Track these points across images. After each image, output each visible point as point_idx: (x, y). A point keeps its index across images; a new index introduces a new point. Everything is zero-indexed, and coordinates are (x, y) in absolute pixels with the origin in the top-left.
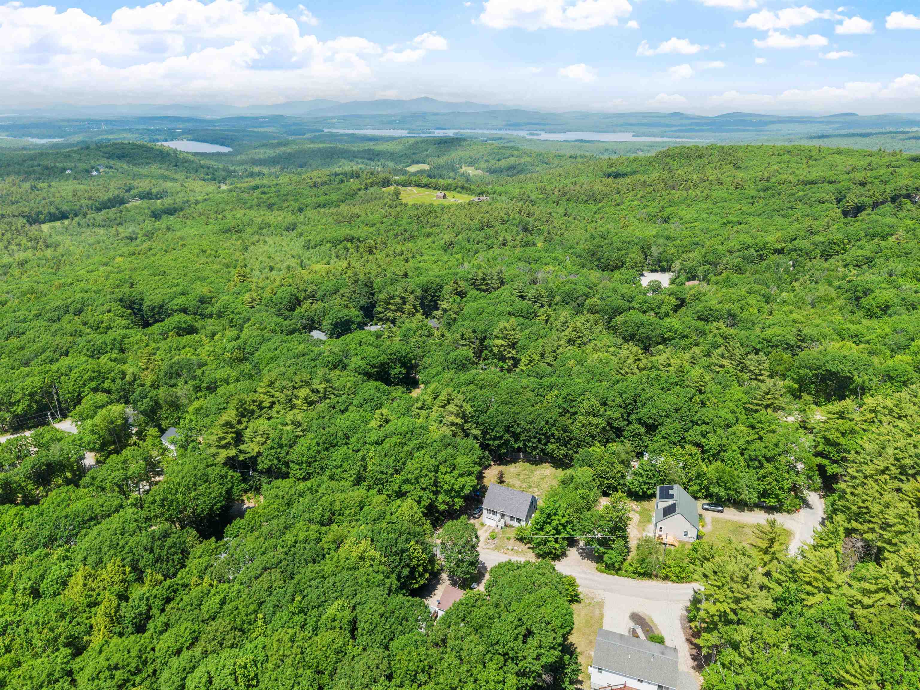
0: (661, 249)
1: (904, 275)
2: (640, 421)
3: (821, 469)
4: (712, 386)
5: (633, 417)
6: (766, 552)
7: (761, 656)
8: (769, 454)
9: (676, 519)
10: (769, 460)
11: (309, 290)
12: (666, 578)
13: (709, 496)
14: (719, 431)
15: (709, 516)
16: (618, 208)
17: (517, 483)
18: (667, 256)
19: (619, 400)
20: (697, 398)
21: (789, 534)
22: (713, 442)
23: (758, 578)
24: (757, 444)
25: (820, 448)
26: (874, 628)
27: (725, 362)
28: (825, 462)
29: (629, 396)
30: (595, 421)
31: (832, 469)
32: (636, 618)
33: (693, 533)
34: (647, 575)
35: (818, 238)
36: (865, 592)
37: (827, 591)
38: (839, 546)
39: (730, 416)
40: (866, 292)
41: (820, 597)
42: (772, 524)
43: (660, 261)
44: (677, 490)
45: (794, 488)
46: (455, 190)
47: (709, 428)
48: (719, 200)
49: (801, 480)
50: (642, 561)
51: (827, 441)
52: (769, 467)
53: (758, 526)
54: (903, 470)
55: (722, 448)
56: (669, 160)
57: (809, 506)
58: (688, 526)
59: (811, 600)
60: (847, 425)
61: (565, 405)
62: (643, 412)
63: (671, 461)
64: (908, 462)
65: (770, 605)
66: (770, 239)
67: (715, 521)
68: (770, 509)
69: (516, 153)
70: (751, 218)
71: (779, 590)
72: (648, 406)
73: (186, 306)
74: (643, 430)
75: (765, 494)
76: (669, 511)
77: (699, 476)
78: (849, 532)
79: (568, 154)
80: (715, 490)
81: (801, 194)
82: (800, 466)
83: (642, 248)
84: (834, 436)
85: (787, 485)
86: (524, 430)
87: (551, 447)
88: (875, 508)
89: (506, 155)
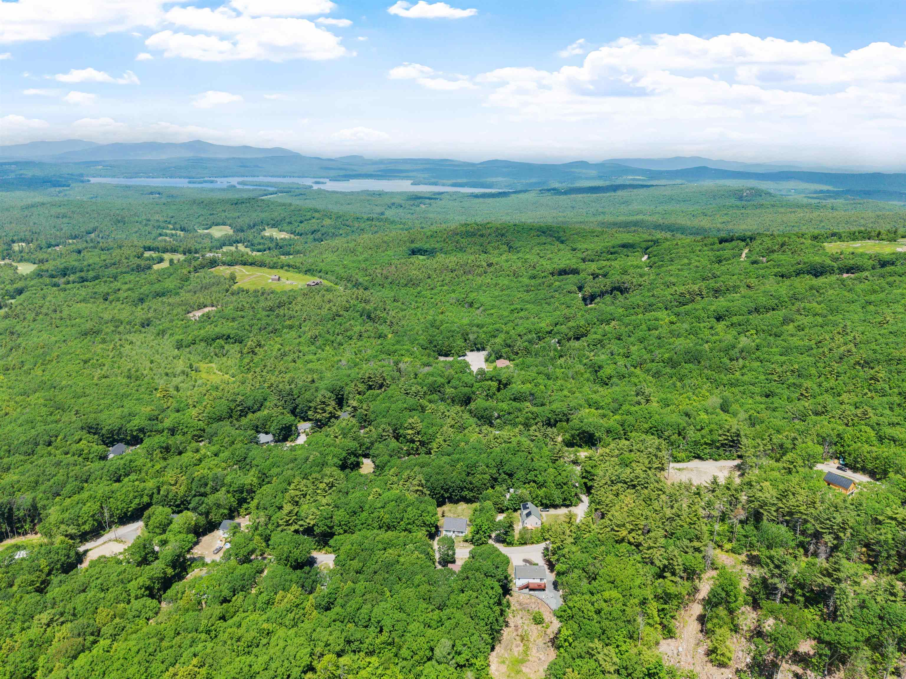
0: (475, 336)
1: (619, 355)
2: (505, 473)
3: (585, 484)
4: (535, 450)
5: (501, 471)
6: (569, 523)
7: (572, 556)
8: (565, 481)
9: (532, 518)
10: (565, 484)
11: (239, 400)
12: (533, 543)
13: (542, 505)
14: (543, 473)
15: (544, 514)
16: (433, 292)
17: (452, 515)
18: (479, 340)
19: (494, 464)
20: (529, 457)
21: (576, 515)
22: (540, 479)
23: (568, 532)
24: (560, 477)
25: (584, 474)
26: (604, 539)
27: (537, 434)
28: (587, 481)
29: (498, 460)
30: (485, 476)
31: (590, 484)
32: (525, 561)
33: (539, 523)
34: (525, 544)
35: (571, 324)
36: (601, 529)
37: (590, 532)
38: (593, 516)
39: (546, 465)
40: (600, 367)
41: (588, 534)
42: (570, 511)
43: (475, 344)
44: (529, 504)
45: (576, 495)
46: (282, 268)
47: (537, 472)
48: (505, 287)
49: (578, 490)
50: (522, 538)
51: (587, 471)
52: (565, 487)
53: (566, 514)
54: (612, 482)
55: (545, 482)
56: (458, 237)
57: (582, 501)
58: (537, 520)
59: (585, 536)
60: (592, 463)
61: (469, 470)
62: (506, 468)
63: (524, 491)
64: (614, 478)
65: (573, 541)
66: (543, 325)
67: (547, 516)
68: (567, 506)
69: (317, 215)
70: (528, 306)
71: (575, 535)
72: (508, 465)
73: (143, 426)
74: (507, 477)
75: (565, 500)
76: (528, 514)
77: (537, 496)
78: (596, 510)
79: (366, 217)
80: (544, 501)
81: (557, 283)
82: (577, 485)
83: (463, 334)
84: (589, 469)
85: (573, 494)
86: (450, 487)
87: (464, 493)
88: (603, 499)
89: (308, 217)
